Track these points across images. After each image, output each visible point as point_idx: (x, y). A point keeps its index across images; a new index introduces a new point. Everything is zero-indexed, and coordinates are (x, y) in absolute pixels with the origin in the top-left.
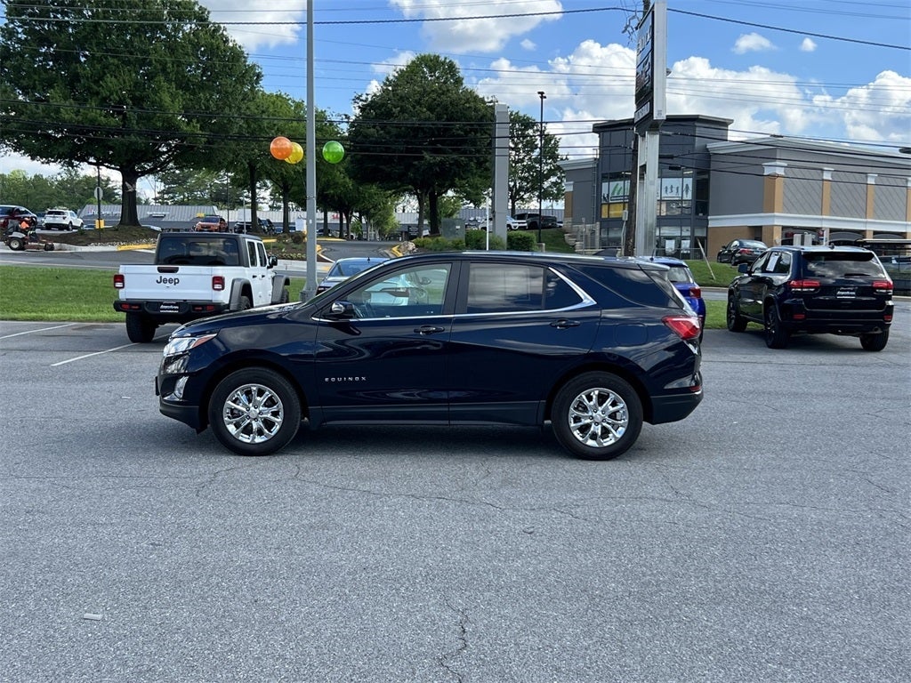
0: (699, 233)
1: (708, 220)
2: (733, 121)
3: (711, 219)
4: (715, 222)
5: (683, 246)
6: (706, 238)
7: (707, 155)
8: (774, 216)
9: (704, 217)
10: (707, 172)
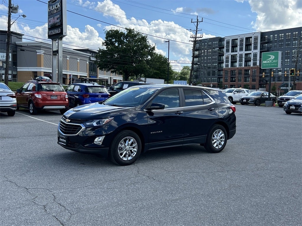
0: (14, 73)
1: (17, 68)
2: (24, 35)
3: (18, 68)
4: (20, 69)
5: (9, 77)
6: (17, 75)
7: (16, 46)
8: (41, 68)
9: (16, 67)
10: (16, 52)
